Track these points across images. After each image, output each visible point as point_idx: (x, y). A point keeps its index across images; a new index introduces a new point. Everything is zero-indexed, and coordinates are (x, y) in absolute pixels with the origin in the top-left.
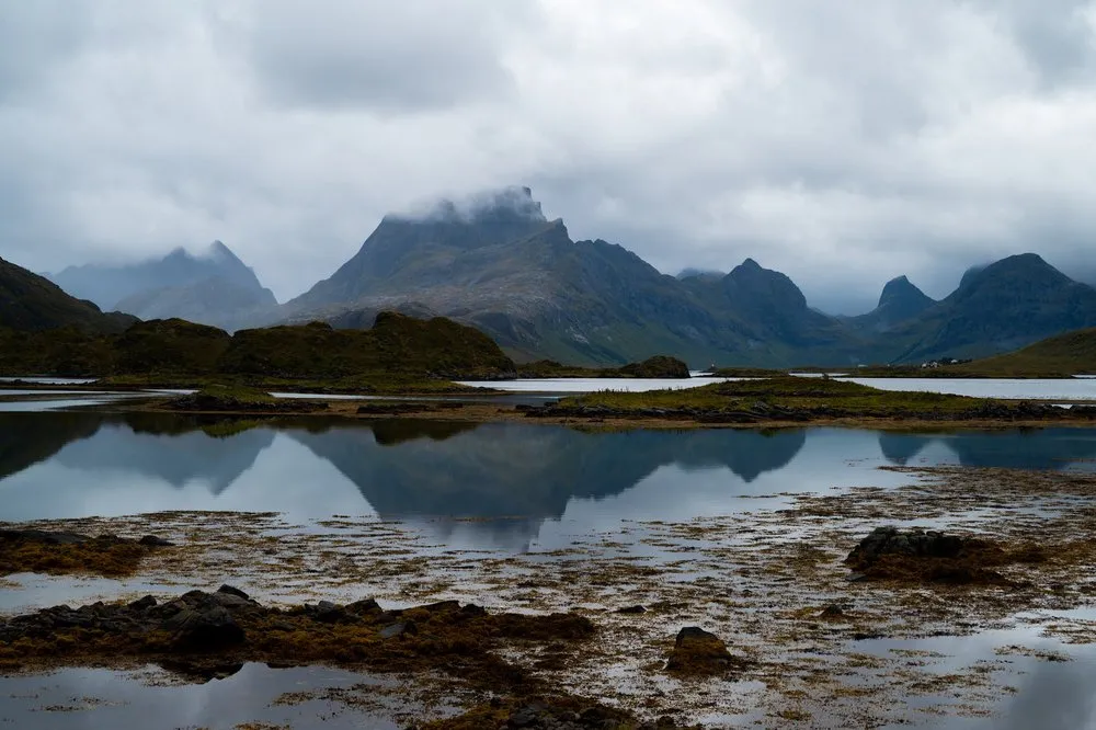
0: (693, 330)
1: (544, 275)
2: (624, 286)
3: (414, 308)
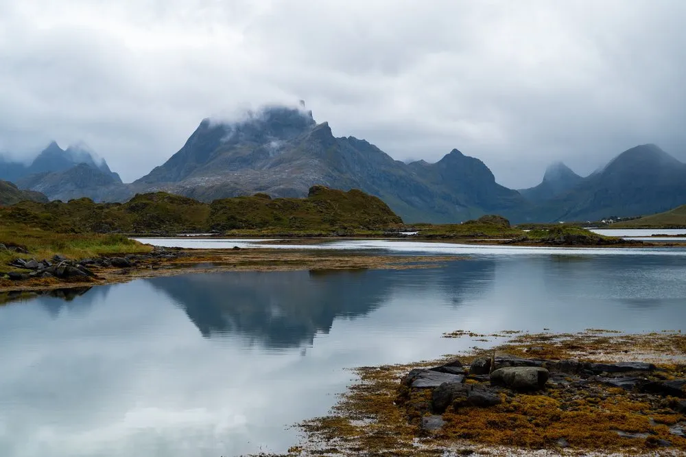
0: (417, 199)
1: (316, 162)
2: (369, 169)
3: (232, 185)
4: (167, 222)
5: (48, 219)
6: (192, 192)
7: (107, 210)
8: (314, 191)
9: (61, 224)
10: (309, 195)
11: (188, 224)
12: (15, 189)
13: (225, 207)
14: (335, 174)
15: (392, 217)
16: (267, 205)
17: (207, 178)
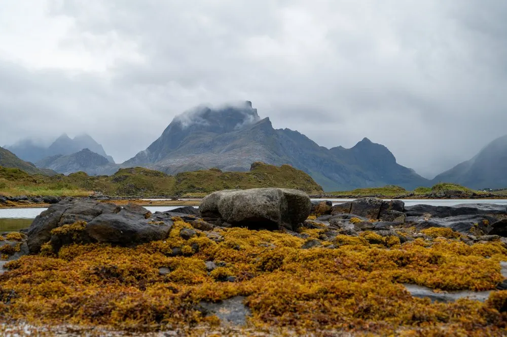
0: (336, 175)
1: (260, 147)
2: (301, 152)
3: (196, 165)
4: (142, 190)
5: (15, 173)
6: (167, 170)
7: (96, 181)
8: (255, 166)
9: (25, 176)
10: (251, 169)
11: (158, 191)
12: (34, 167)
13: (186, 179)
14: (275, 156)
15: (314, 186)
16: (218, 177)
17: (178, 160)
